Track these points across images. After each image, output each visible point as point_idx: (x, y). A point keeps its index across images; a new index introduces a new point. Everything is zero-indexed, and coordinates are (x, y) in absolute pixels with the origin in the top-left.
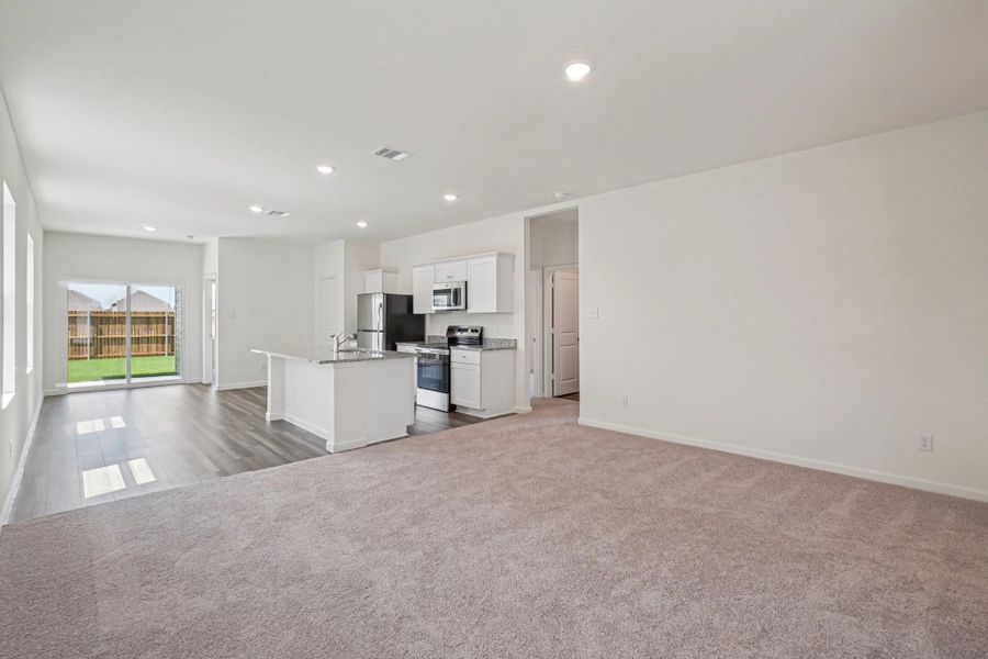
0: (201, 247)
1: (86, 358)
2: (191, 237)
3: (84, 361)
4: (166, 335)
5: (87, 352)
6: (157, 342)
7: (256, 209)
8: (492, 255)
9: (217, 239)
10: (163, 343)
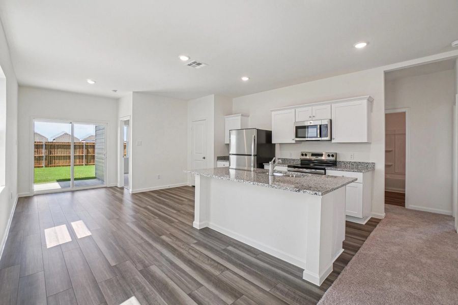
0: (117, 100)
1: (43, 167)
2: (115, 91)
3: (42, 168)
4: (84, 155)
5: (43, 163)
6: (79, 159)
7: (184, 58)
8: (364, 99)
9: (132, 93)
10: (83, 159)
